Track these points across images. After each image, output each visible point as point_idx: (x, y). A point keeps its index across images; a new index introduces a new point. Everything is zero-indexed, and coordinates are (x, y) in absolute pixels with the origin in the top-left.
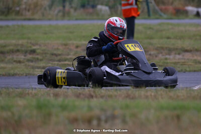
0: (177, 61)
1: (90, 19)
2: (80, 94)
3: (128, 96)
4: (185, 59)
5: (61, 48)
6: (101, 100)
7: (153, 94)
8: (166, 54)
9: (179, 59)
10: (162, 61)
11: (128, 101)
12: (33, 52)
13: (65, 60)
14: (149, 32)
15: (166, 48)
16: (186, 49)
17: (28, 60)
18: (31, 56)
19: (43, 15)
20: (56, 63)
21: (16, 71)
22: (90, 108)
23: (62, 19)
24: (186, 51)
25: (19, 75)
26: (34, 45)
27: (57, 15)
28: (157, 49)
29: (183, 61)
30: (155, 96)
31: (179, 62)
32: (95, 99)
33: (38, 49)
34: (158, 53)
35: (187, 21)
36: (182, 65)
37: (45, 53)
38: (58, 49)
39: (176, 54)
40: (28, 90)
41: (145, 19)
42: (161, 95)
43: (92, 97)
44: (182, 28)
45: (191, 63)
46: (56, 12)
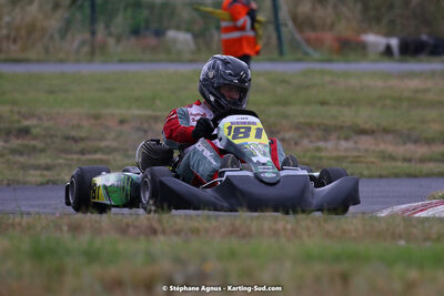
0: (342, 154)
1: (151, 61)
2: (128, 225)
3: (234, 231)
4: (359, 150)
5: (85, 123)
6: (175, 239)
7: (289, 227)
8: (319, 139)
9: (346, 150)
10: (309, 154)
11: (235, 242)
12: (25, 132)
13: (96, 152)
14: (280, 90)
15: (319, 125)
16: (362, 126)
17: (14, 151)
18: (19, 142)
19: (47, 51)
20: (75, 157)
22: (151, 258)
23: (90, 61)
26: (26, 117)
27: (78, 51)
28: (298, 127)
29: (356, 154)
30: (294, 231)
31: (346, 157)
32: (161, 238)
33: (36, 126)
34: (301, 137)
35: (364, 66)
37: (52, 136)
38: (79, 127)
39: (339, 138)
40: (12, 216)
41: (271, 60)
42: (308, 230)
43: (154, 232)
44: (354, 82)
45: (372, 159)
46: (76, 44)
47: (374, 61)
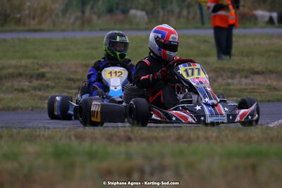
0: (244, 87)
2: (112, 135)
3: (179, 139)
4: (254, 84)
5: (80, 70)
6: (144, 144)
7: (214, 135)
8: (229, 78)
9: (246, 84)
10: (223, 87)
11: (183, 145)
12: (42, 76)
14: (203, 47)
15: (228, 69)
16: (256, 69)
17: (35, 88)
18: (38, 82)
19: (54, 24)
21: (18, 104)
22: (129, 156)
23: (82, 30)
24: (257, 73)
25: (22, 109)
26: (42, 66)
27: (73, 24)
28: (215, 71)
29: (252, 87)
30: (217, 137)
31: (246, 89)
32: (135, 143)
33: (49, 72)
34: (217, 77)
35: (256, 30)
36: (250, 92)
37: (59, 78)
39: (241, 77)
40: (38, 130)
41: (197, 28)
42: (227, 136)
43: (129, 139)
44: (250, 41)
45: (263, 90)
46: (72, 19)
47: (262, 27)
